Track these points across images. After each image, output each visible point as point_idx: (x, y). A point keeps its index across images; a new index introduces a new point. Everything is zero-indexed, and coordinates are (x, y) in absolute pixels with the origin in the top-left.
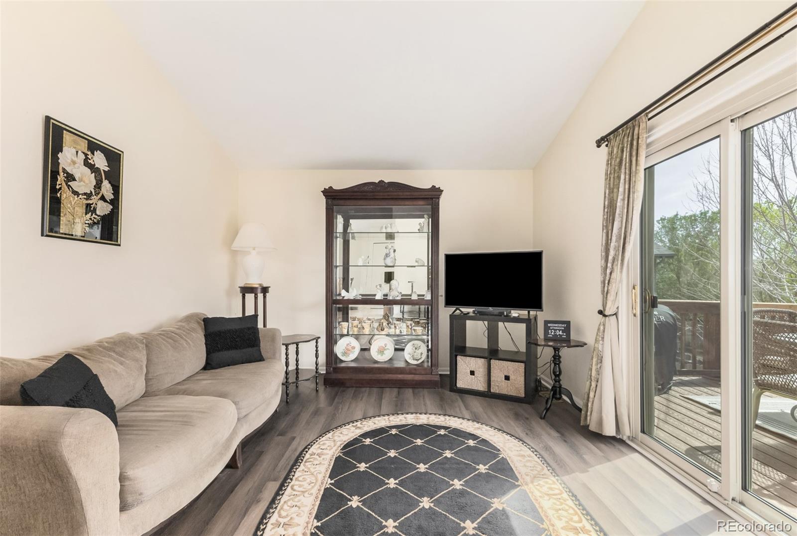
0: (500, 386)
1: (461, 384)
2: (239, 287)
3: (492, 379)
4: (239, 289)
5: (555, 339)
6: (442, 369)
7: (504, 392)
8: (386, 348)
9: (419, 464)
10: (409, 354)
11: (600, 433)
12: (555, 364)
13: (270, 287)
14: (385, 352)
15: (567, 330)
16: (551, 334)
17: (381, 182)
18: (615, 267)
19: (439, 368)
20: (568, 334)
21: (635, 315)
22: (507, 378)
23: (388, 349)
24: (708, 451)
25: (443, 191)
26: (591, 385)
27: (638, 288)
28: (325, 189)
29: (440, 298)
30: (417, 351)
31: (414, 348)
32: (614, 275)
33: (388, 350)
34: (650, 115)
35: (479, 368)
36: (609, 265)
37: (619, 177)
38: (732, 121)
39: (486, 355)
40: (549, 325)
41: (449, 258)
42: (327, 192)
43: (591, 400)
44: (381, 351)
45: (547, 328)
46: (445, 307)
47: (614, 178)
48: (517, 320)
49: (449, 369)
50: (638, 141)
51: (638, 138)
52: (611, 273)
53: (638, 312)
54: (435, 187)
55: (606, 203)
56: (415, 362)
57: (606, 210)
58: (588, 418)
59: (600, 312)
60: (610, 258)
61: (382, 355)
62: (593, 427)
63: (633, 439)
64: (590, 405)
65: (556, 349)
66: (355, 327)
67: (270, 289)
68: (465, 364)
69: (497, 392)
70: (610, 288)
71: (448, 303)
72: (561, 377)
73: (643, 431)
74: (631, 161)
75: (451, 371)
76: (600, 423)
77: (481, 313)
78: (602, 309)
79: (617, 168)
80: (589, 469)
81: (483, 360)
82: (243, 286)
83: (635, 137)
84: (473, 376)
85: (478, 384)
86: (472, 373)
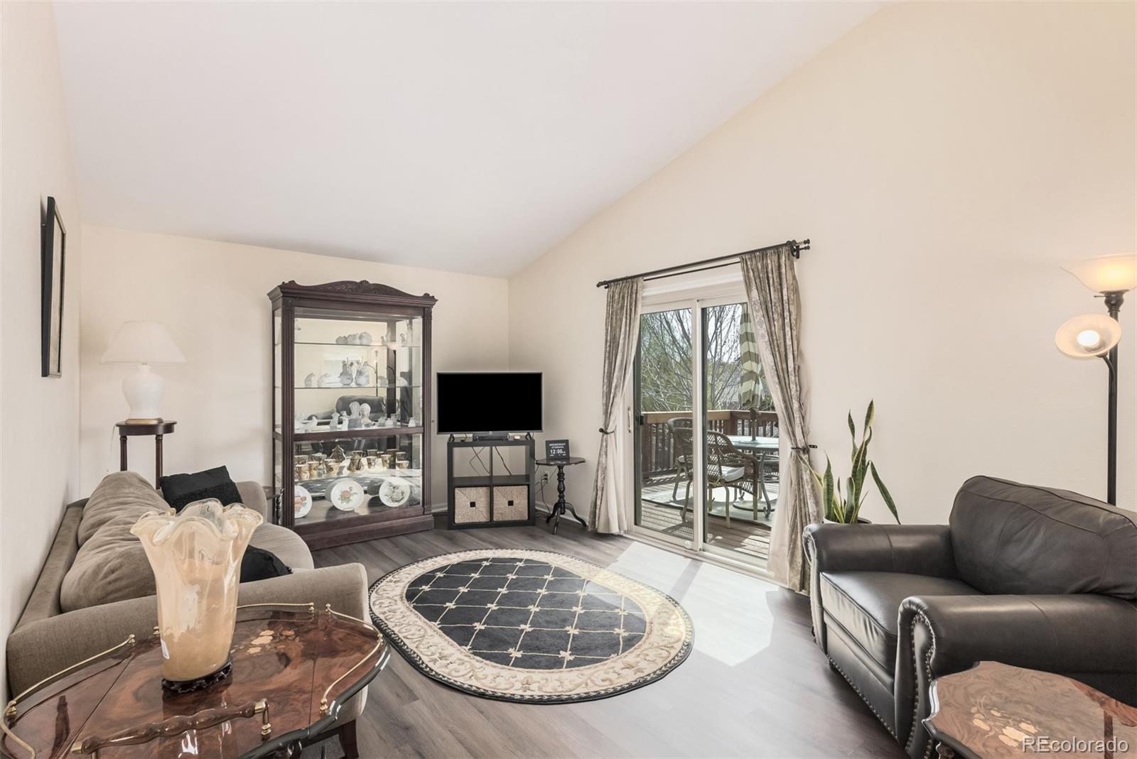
0: (503, 512)
1: (459, 519)
2: (118, 425)
3: (495, 507)
4: (118, 428)
5: (557, 457)
6: (437, 505)
7: (508, 518)
8: (352, 492)
9: (497, 589)
10: (386, 495)
11: (607, 532)
12: (560, 481)
13: (175, 423)
14: (351, 498)
15: (566, 448)
16: (553, 453)
17: (365, 282)
18: (617, 393)
19: (433, 506)
20: (568, 452)
21: (630, 432)
22: (511, 503)
23: (355, 493)
24: (670, 531)
25: (437, 300)
26: (597, 495)
27: (632, 409)
28: (284, 283)
29: (432, 424)
30: (396, 491)
31: (392, 488)
32: (616, 400)
33: (355, 496)
34: (645, 278)
35: (480, 497)
36: (613, 391)
37: (621, 320)
38: (698, 301)
39: (487, 482)
40: (550, 445)
41: (441, 377)
42: (284, 288)
43: (598, 507)
44: (345, 497)
45: (548, 449)
46: (438, 434)
47: (616, 319)
48: (516, 443)
49: (447, 504)
50: (636, 296)
51: (636, 293)
52: (613, 398)
53: (632, 428)
54: (429, 295)
55: (609, 338)
56: (396, 505)
57: (608, 344)
58: (597, 523)
59: (601, 430)
60: (614, 385)
61: (348, 502)
62: (601, 530)
63: (627, 532)
64: (597, 511)
65: (560, 467)
66: (314, 469)
67: (175, 426)
68: (463, 497)
69: (501, 520)
70: (613, 409)
71: (442, 429)
72: (565, 494)
73: (636, 524)
74: (631, 310)
75: (449, 506)
76: (608, 523)
77: (482, 439)
78: (604, 428)
79: (619, 311)
80: (618, 559)
81: (485, 488)
82: (124, 424)
83: (634, 291)
84: (474, 508)
85: (480, 515)
86: (473, 504)
